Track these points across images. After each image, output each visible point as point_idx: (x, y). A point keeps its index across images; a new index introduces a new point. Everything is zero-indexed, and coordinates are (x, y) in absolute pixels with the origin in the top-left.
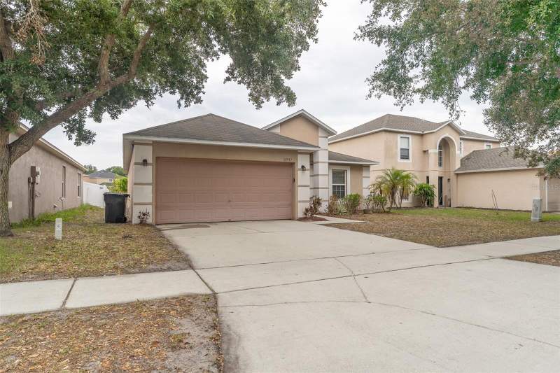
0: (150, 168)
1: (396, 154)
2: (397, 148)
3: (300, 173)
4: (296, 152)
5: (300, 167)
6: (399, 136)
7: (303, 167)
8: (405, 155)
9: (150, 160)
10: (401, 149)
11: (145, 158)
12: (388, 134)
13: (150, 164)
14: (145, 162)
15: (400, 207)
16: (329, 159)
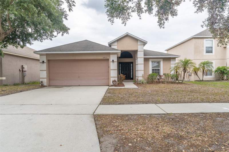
0: (45, 64)
1: (203, 50)
2: (203, 47)
3: (111, 63)
4: (109, 54)
5: (111, 60)
6: (205, 40)
7: (113, 60)
8: (209, 51)
9: (45, 61)
10: (206, 47)
11: (43, 60)
12: (197, 40)
13: (45, 63)
14: (43, 62)
15: (203, 80)
16: (144, 56)
